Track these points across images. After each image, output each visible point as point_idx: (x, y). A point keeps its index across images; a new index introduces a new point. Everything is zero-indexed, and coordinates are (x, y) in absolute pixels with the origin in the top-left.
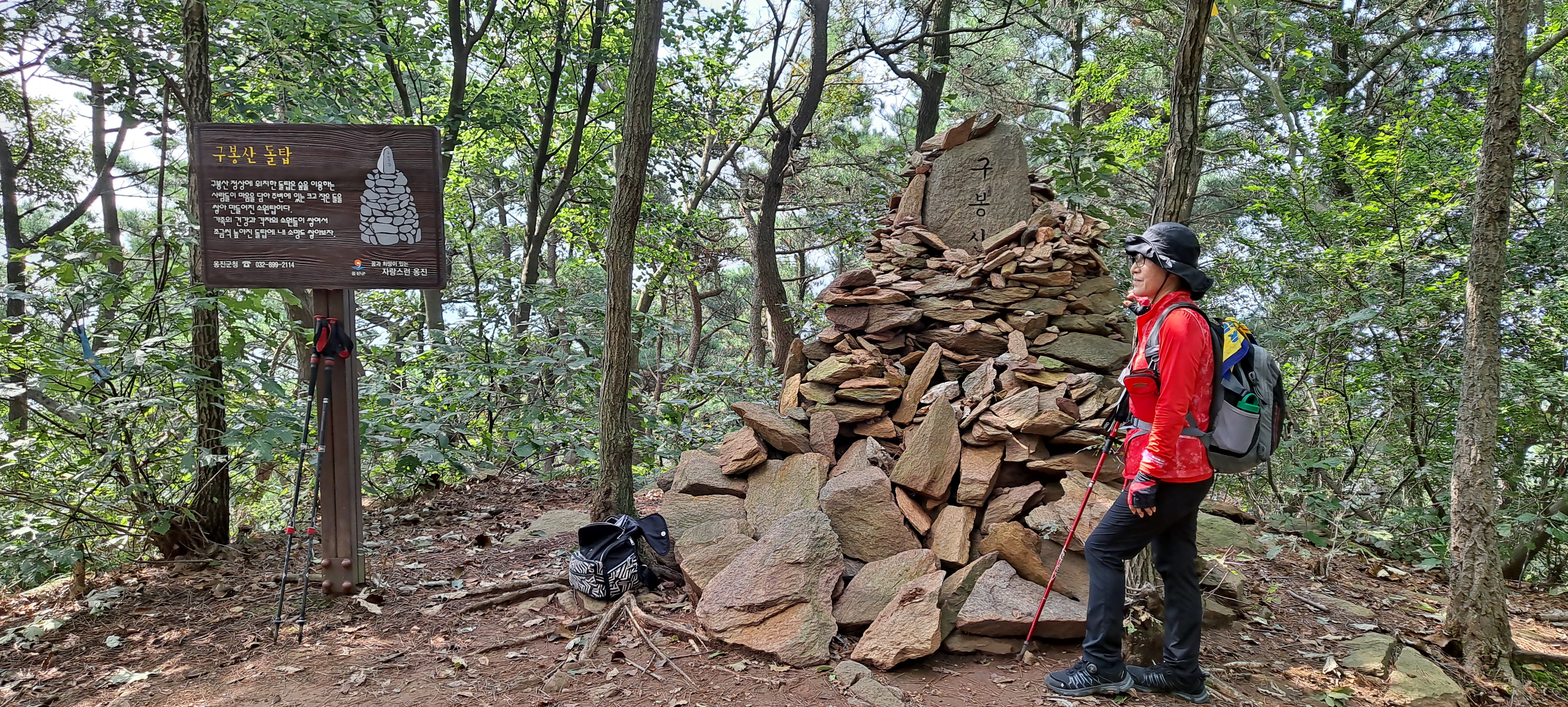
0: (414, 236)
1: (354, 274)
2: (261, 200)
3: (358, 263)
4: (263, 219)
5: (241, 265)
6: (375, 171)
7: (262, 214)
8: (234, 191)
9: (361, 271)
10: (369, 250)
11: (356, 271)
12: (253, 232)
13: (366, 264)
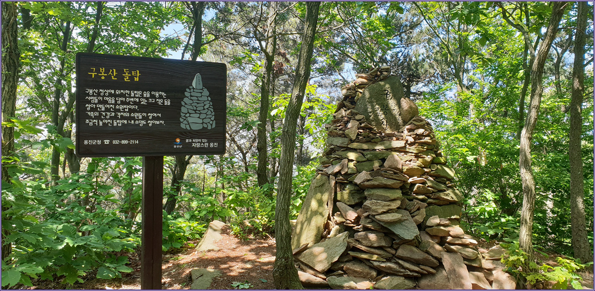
0: (211, 124)
1: (175, 147)
2: (119, 102)
3: (178, 140)
5: (102, 142)
6: (191, 87)
7: (119, 110)
8: (101, 96)
9: (180, 145)
10: (185, 132)
11: (176, 145)
12: (113, 122)
13: (183, 141)
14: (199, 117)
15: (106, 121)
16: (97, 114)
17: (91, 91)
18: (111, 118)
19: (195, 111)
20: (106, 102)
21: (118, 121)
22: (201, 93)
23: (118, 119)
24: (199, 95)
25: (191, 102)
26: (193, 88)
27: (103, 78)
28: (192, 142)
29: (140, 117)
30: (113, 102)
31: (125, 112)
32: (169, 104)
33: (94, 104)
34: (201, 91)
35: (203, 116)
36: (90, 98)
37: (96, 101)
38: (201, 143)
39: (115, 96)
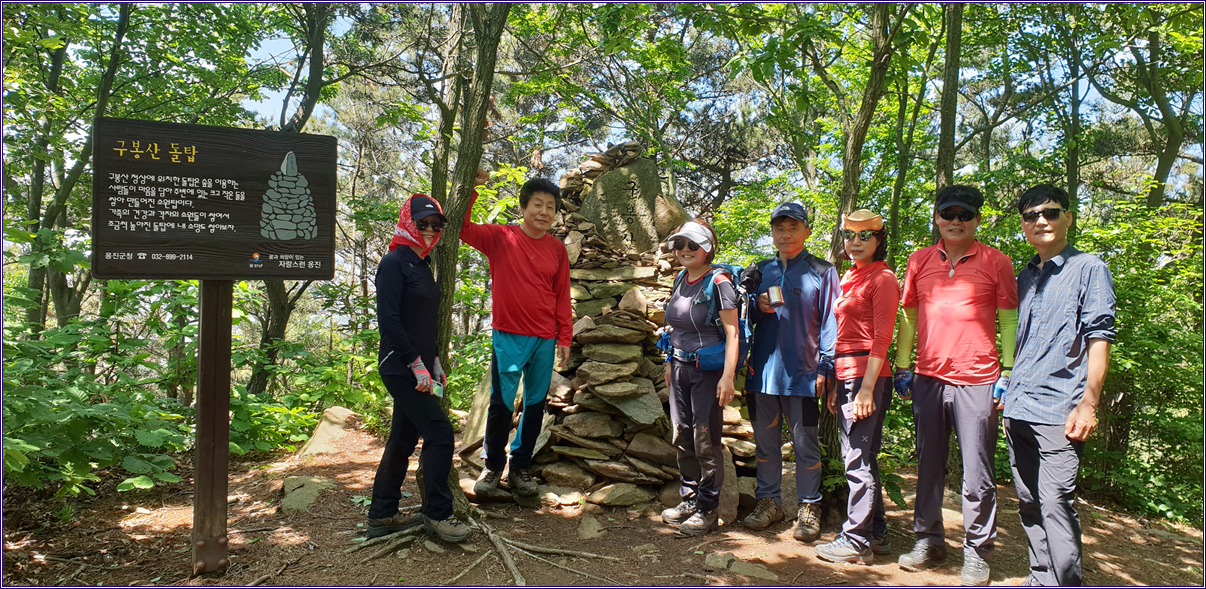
0: (310, 232)
1: (251, 266)
2: (163, 195)
3: (257, 256)
4: (163, 213)
5: (136, 257)
6: (278, 173)
7: (162, 208)
8: (134, 185)
9: (259, 263)
10: (267, 244)
11: (254, 263)
12: (152, 225)
13: (264, 257)
14: (291, 221)
15: (142, 224)
16: (126, 212)
17: (118, 177)
18: (150, 219)
19: (285, 210)
20: (142, 195)
21: (161, 224)
22: (295, 182)
23: (160, 220)
24: (293, 185)
25: (279, 196)
26: (282, 174)
27: (137, 156)
28: (280, 259)
29: (197, 219)
30: (153, 194)
31: (172, 210)
32: (243, 198)
33: (121, 196)
34: (296, 179)
35: (297, 219)
36: (115, 188)
37: (126, 193)
38: (293, 261)
39: (156, 184)
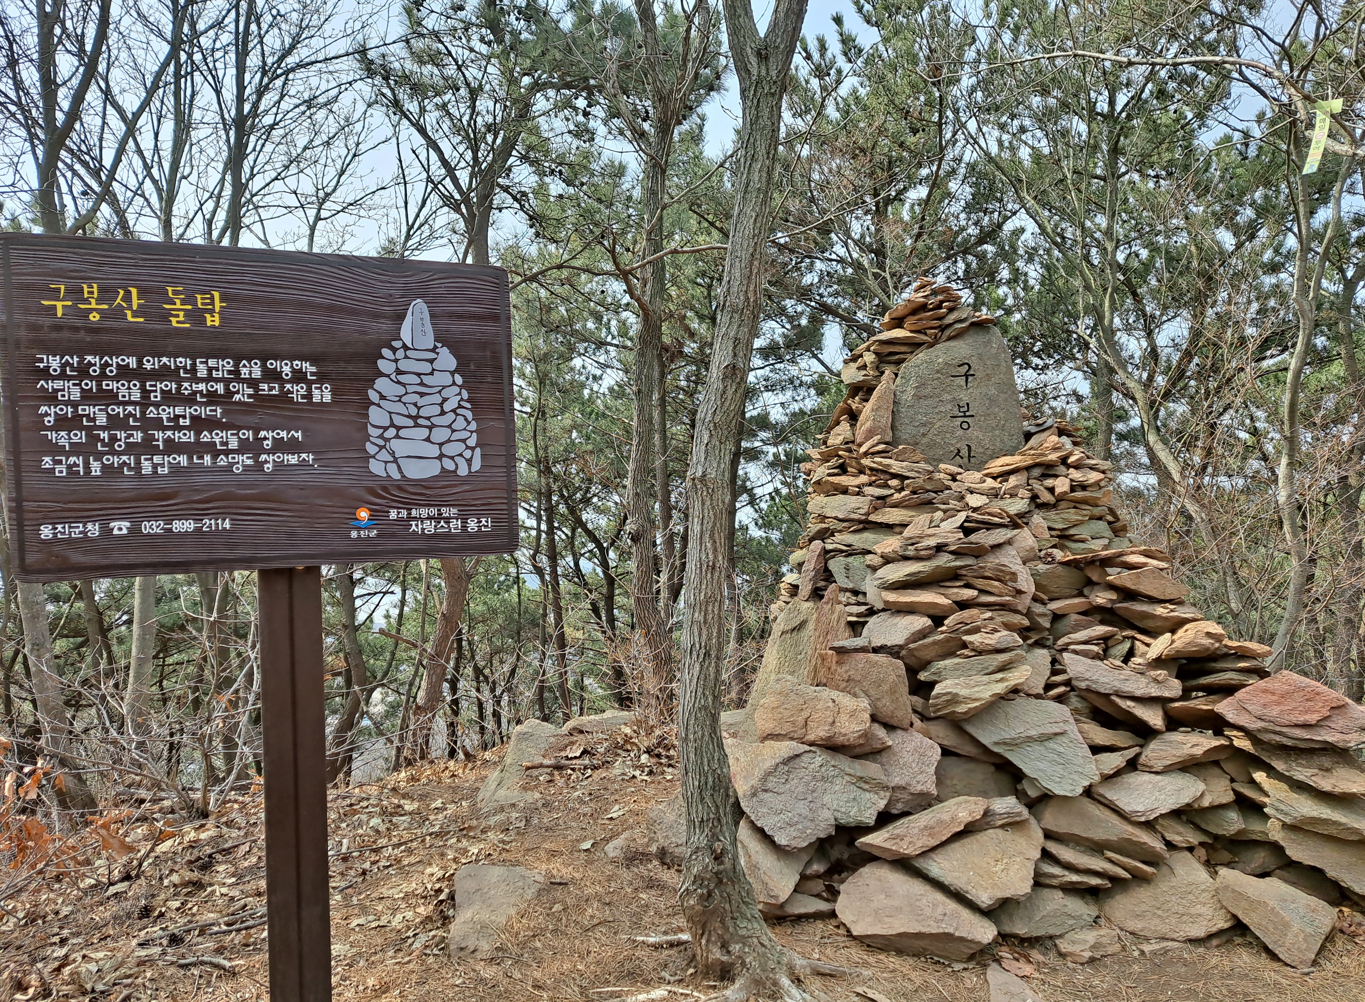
1: (354, 534)
2: (156, 397)
3: (364, 514)
4: (159, 435)
5: (106, 532)
6: (397, 344)
7: (158, 424)
8: (92, 378)
10: (385, 489)
11: (359, 529)
12: (138, 462)
13: (378, 515)
14: (428, 440)
15: (115, 460)
16: (79, 437)
17: (55, 363)
18: (131, 448)
19: (415, 418)
20: (110, 398)
21: (157, 459)
22: (431, 361)
23: (155, 451)
25: (400, 390)
26: (405, 347)
27: (94, 317)
28: (410, 518)
29: (234, 444)
30: (136, 395)
31: (180, 428)
32: (328, 398)
33: (68, 403)
34: (432, 355)
35: (440, 435)
36: (50, 385)
37: (76, 394)
38: (438, 519)
39: (140, 375)
